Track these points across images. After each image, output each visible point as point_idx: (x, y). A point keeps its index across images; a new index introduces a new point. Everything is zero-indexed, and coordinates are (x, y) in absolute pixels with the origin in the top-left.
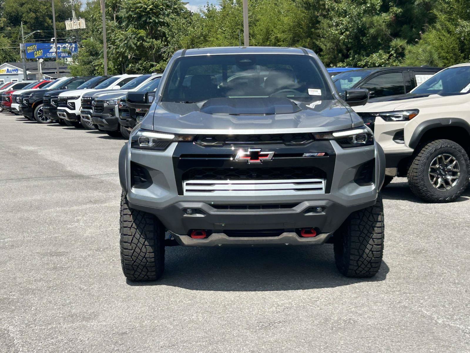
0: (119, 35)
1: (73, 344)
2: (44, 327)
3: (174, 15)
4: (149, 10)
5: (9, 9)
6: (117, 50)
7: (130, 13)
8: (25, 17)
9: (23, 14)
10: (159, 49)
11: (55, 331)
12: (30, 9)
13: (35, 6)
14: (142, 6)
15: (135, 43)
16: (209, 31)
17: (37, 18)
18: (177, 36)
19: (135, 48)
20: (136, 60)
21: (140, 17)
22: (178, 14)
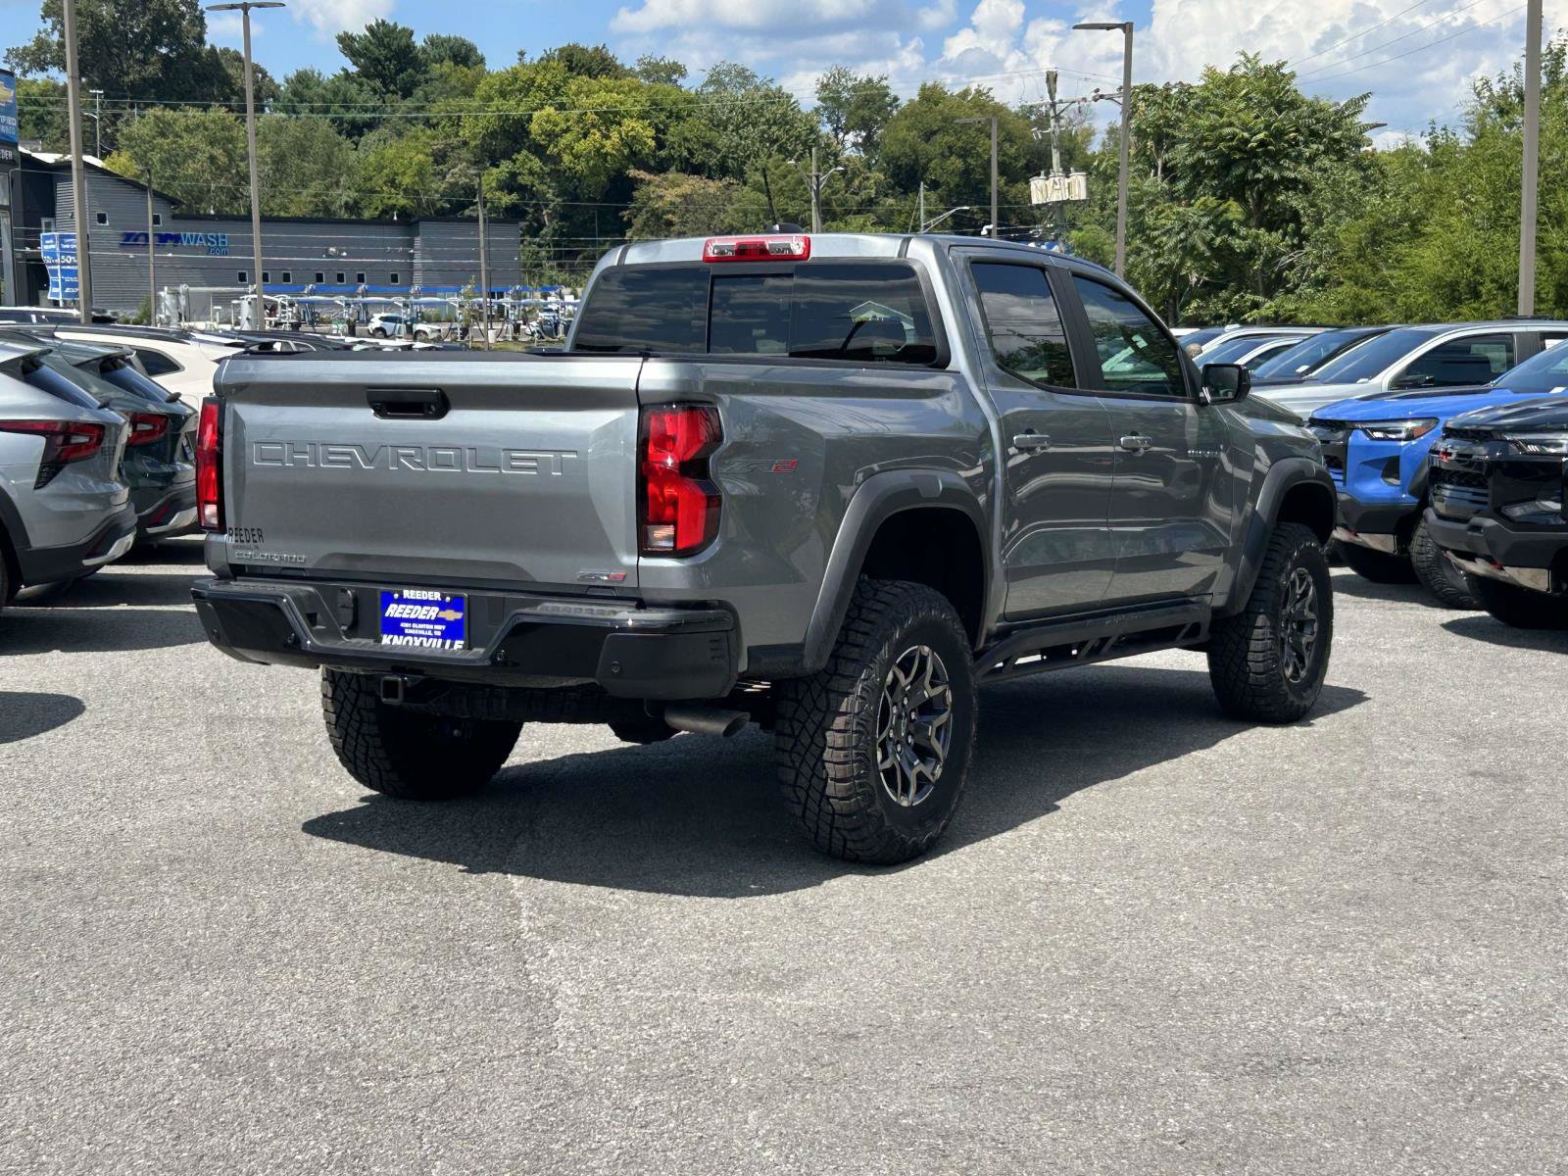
0: (1168, 216)
1: (702, 1046)
2: (649, 994)
3: (1330, 160)
4: (1255, 144)
5: (895, 149)
6: (1160, 261)
7: (1202, 154)
8: (934, 169)
9: (931, 160)
10: (1275, 255)
11: (673, 1008)
12: (950, 148)
13: (964, 137)
14: (1234, 135)
15: (1208, 239)
16: (1430, 205)
17: (967, 172)
18: (1329, 219)
19: (1208, 254)
20: (1209, 289)
21: (1227, 164)
22: (1341, 156)
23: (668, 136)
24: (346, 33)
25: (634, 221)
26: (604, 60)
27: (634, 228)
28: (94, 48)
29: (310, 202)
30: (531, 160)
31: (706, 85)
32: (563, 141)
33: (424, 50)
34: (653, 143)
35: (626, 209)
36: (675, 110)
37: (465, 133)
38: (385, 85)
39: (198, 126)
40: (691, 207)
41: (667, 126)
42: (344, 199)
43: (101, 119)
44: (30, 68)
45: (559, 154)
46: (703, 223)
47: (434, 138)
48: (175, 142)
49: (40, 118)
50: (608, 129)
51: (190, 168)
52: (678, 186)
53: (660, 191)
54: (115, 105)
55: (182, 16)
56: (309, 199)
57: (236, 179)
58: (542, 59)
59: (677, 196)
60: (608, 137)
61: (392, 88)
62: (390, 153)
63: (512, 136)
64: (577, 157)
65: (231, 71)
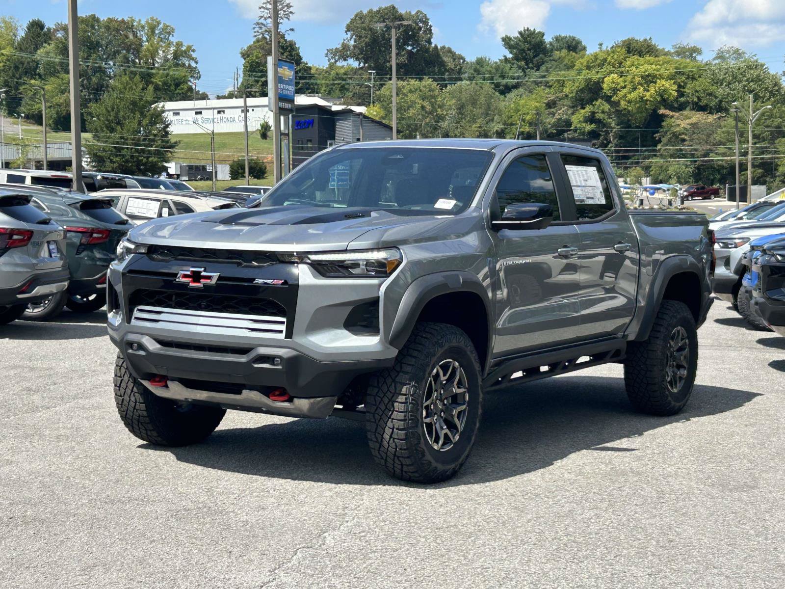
23: (686, 90)
24: (506, 36)
25: (663, 139)
26: (649, 46)
27: (662, 143)
28: (372, 48)
29: (476, 131)
30: (603, 105)
31: (714, 59)
32: (621, 94)
33: (551, 44)
34: (676, 94)
35: (658, 132)
36: (691, 74)
37: (566, 90)
38: (527, 64)
39: (416, 90)
40: (696, 131)
41: (686, 84)
42: (496, 128)
43: (374, 87)
44: (339, 59)
45: (619, 101)
46: (704, 140)
47: (549, 93)
48: (403, 98)
49: (343, 86)
50: (648, 86)
51: (412, 112)
52: (689, 118)
53: (678, 122)
54: (381, 79)
55: (420, 28)
56: (476, 129)
57: (436, 118)
58: (613, 47)
59: (688, 124)
60: (648, 91)
61: (531, 65)
62: (522, 102)
63: (593, 91)
64: (629, 102)
65: (445, 59)
